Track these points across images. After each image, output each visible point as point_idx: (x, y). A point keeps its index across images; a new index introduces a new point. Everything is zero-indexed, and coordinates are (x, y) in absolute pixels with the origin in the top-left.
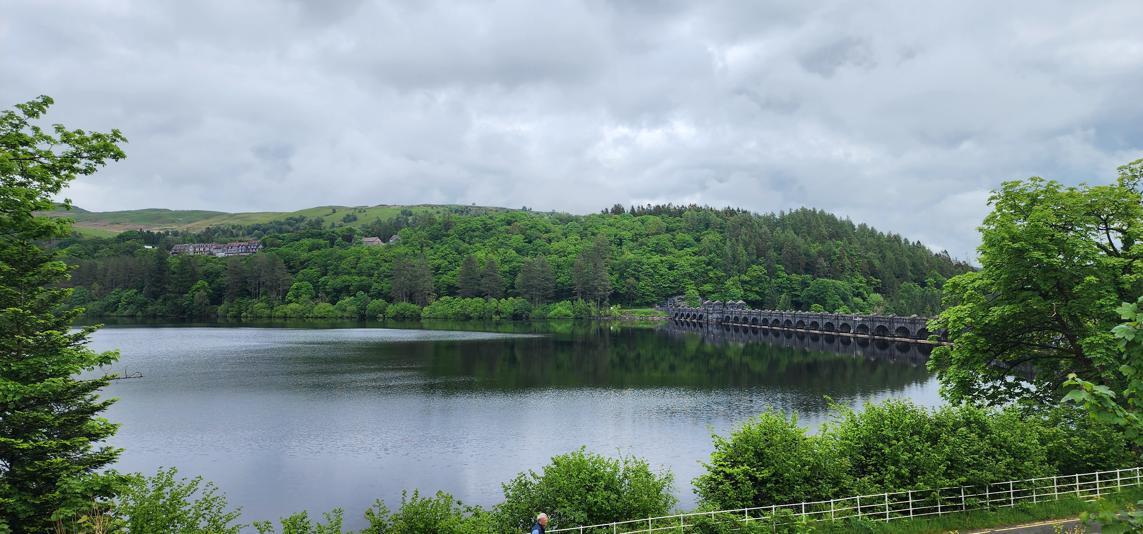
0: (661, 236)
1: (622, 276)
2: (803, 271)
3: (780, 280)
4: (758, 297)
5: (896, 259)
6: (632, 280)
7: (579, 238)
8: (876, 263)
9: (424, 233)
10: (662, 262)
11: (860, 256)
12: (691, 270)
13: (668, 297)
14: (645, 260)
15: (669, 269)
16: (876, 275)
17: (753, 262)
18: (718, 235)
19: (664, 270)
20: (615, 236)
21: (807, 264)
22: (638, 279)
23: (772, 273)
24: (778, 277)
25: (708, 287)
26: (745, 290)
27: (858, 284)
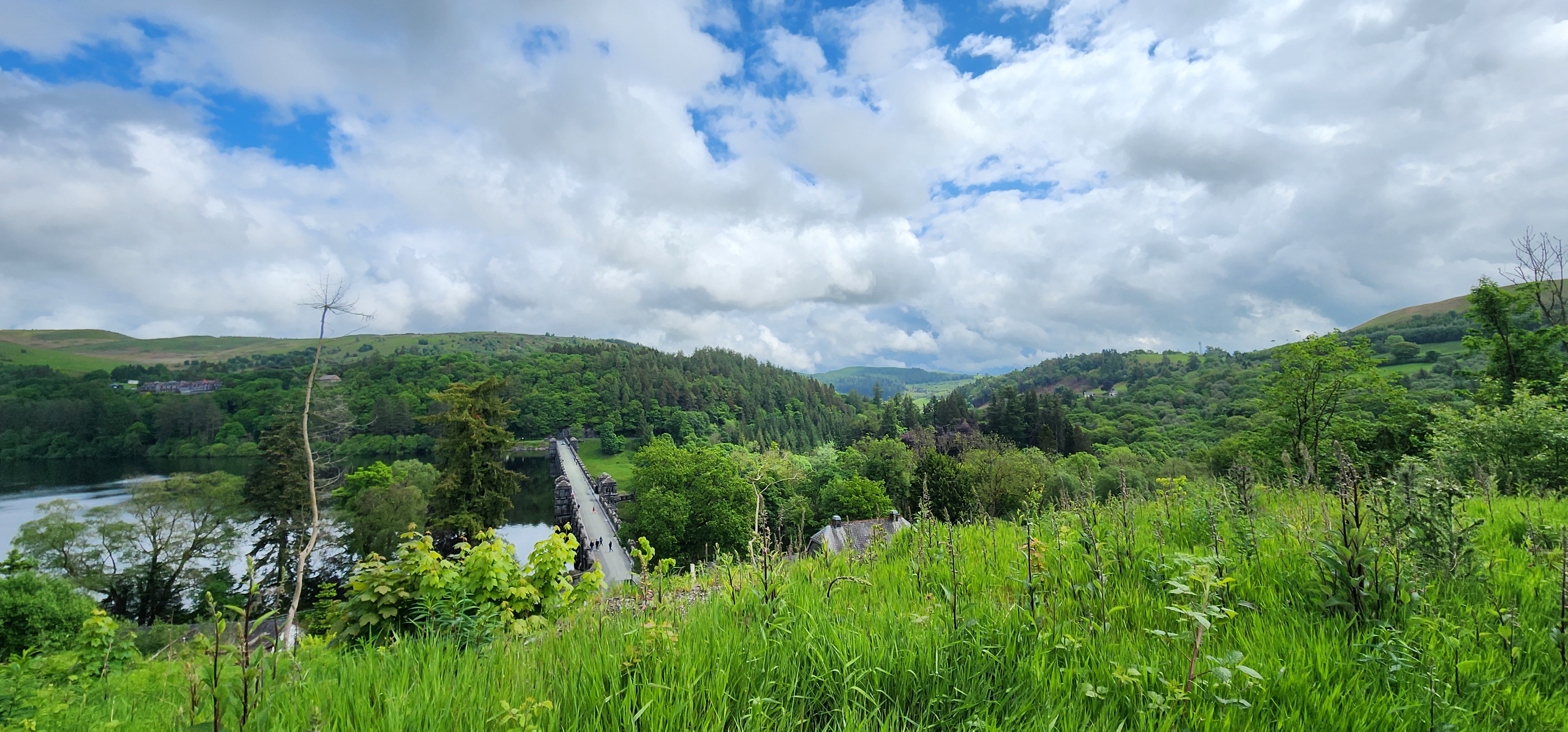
0: (568, 375)
1: (523, 412)
2: (676, 402)
3: (653, 412)
4: (634, 427)
5: (763, 390)
6: (530, 416)
7: (501, 377)
8: (744, 394)
9: (368, 374)
10: (562, 398)
11: (730, 389)
12: (584, 405)
13: (560, 429)
14: (546, 397)
15: (567, 404)
16: (739, 403)
17: (637, 397)
18: (618, 373)
19: (561, 405)
20: (532, 374)
21: (681, 397)
22: (536, 414)
23: (647, 406)
24: (652, 409)
25: (595, 420)
26: (624, 421)
27: (720, 412)
